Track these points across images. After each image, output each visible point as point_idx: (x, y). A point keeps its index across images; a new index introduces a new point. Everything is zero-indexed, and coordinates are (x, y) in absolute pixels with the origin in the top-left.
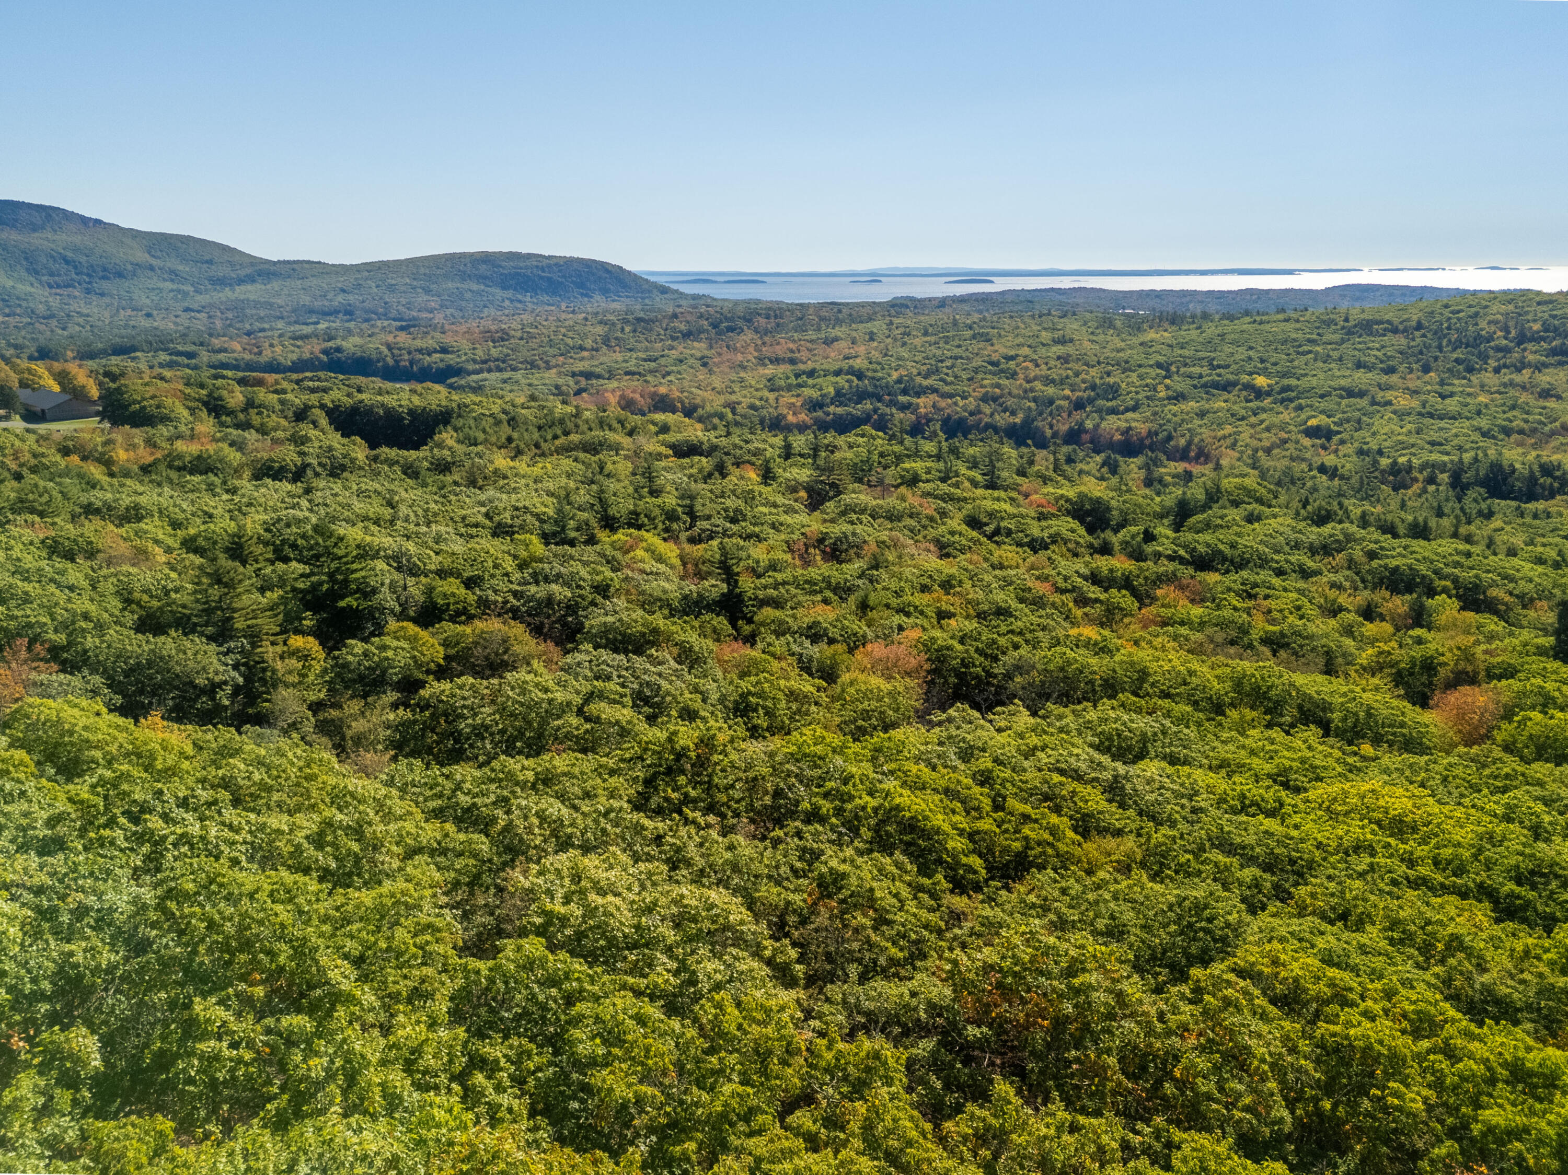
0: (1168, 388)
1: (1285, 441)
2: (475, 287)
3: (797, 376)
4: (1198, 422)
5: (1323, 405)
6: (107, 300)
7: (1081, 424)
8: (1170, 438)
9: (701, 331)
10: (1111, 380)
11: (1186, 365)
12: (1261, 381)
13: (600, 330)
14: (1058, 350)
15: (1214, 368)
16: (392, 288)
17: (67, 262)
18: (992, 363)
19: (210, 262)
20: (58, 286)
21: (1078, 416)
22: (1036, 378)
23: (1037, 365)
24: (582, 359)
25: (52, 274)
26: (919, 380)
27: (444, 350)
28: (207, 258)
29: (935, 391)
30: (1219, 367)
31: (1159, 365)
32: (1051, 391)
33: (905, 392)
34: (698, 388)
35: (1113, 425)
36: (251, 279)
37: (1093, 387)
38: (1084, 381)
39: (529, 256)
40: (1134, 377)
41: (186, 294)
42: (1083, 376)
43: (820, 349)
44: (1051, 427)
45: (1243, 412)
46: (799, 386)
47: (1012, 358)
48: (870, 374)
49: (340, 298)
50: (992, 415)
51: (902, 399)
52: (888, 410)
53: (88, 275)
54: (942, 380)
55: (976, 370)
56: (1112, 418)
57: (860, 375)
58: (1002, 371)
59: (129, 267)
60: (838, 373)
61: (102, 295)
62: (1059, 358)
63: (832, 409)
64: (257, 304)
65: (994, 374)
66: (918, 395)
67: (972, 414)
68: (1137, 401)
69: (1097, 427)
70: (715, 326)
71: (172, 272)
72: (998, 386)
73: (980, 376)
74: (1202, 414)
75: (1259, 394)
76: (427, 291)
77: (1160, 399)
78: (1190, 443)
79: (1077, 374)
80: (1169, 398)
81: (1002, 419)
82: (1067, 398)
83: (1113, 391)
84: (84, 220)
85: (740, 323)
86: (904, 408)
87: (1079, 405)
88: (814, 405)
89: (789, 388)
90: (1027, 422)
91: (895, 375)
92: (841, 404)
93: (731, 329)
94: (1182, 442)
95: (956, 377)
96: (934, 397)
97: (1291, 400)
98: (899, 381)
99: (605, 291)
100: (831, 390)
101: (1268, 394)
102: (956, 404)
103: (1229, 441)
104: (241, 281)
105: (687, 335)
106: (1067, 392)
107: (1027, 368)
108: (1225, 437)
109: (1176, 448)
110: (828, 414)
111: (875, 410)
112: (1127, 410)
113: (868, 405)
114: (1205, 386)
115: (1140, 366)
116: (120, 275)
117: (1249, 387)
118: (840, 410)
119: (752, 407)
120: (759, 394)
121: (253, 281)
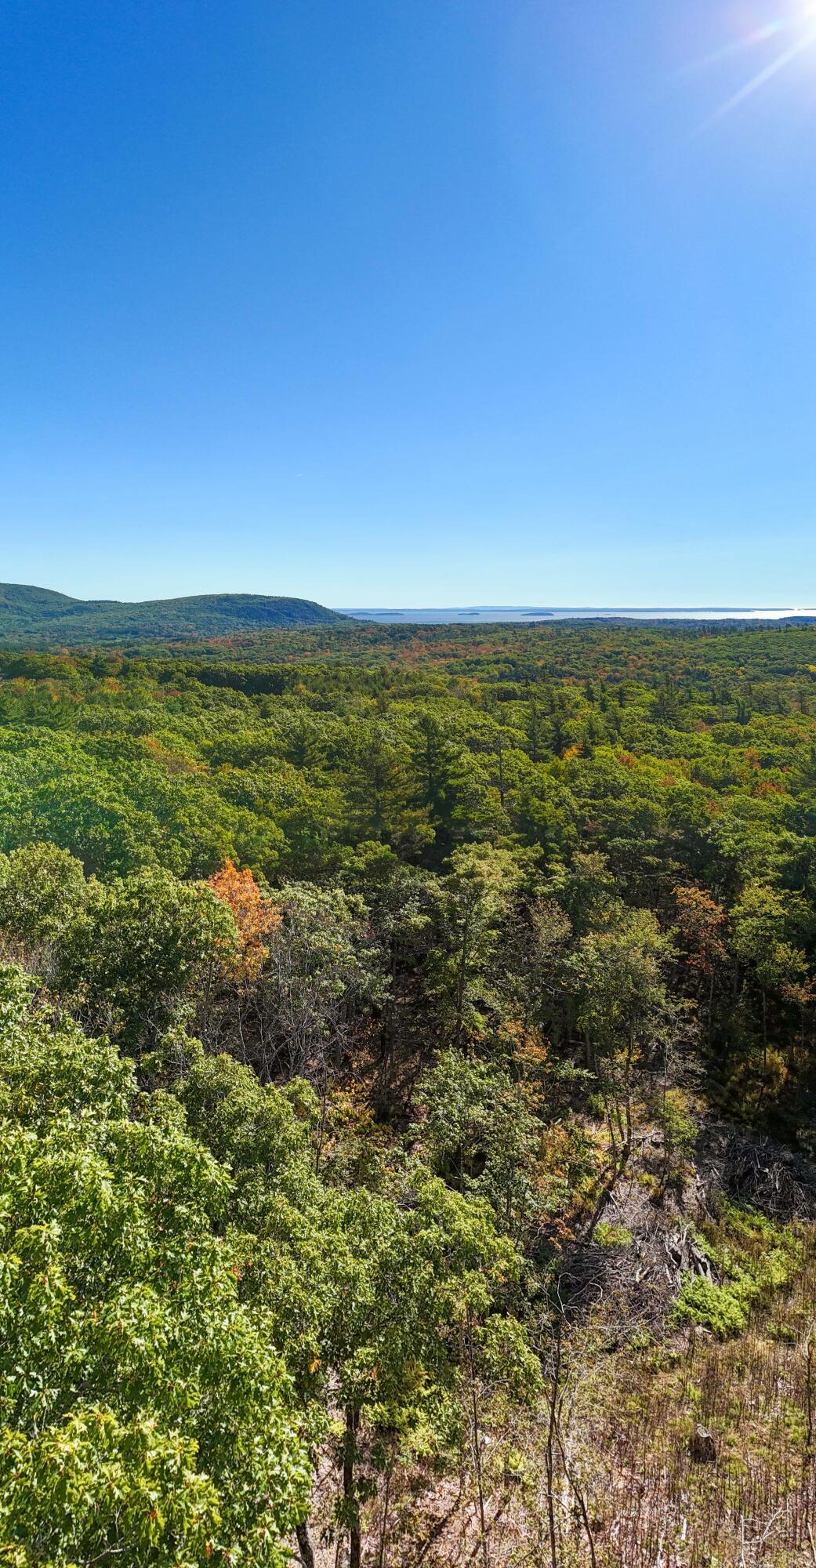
0: (744, 673)
2: (218, 616)
3: (468, 664)
9: (383, 639)
10: (699, 668)
11: (750, 658)
13: (313, 639)
15: (772, 659)
16: (164, 617)
18: (606, 656)
19: (44, 602)
22: (642, 666)
23: (640, 658)
24: (306, 657)
26: (558, 667)
29: (571, 674)
30: (776, 659)
31: (730, 658)
32: (656, 674)
36: (70, 612)
37: (688, 672)
38: (680, 669)
39: (256, 597)
40: (716, 666)
41: (27, 622)
42: (677, 664)
43: (472, 649)
48: (520, 663)
49: (129, 623)
55: (597, 661)
60: (497, 662)
64: (74, 628)
68: (725, 682)
70: (392, 636)
71: (19, 608)
73: (601, 665)
76: (188, 619)
77: (740, 679)
80: (748, 680)
85: (409, 634)
91: (540, 664)
93: (402, 638)
98: (545, 667)
99: (305, 618)
104: (63, 614)
105: (374, 642)
114: (772, 671)
115: (716, 658)
117: (803, 671)
121: (72, 614)
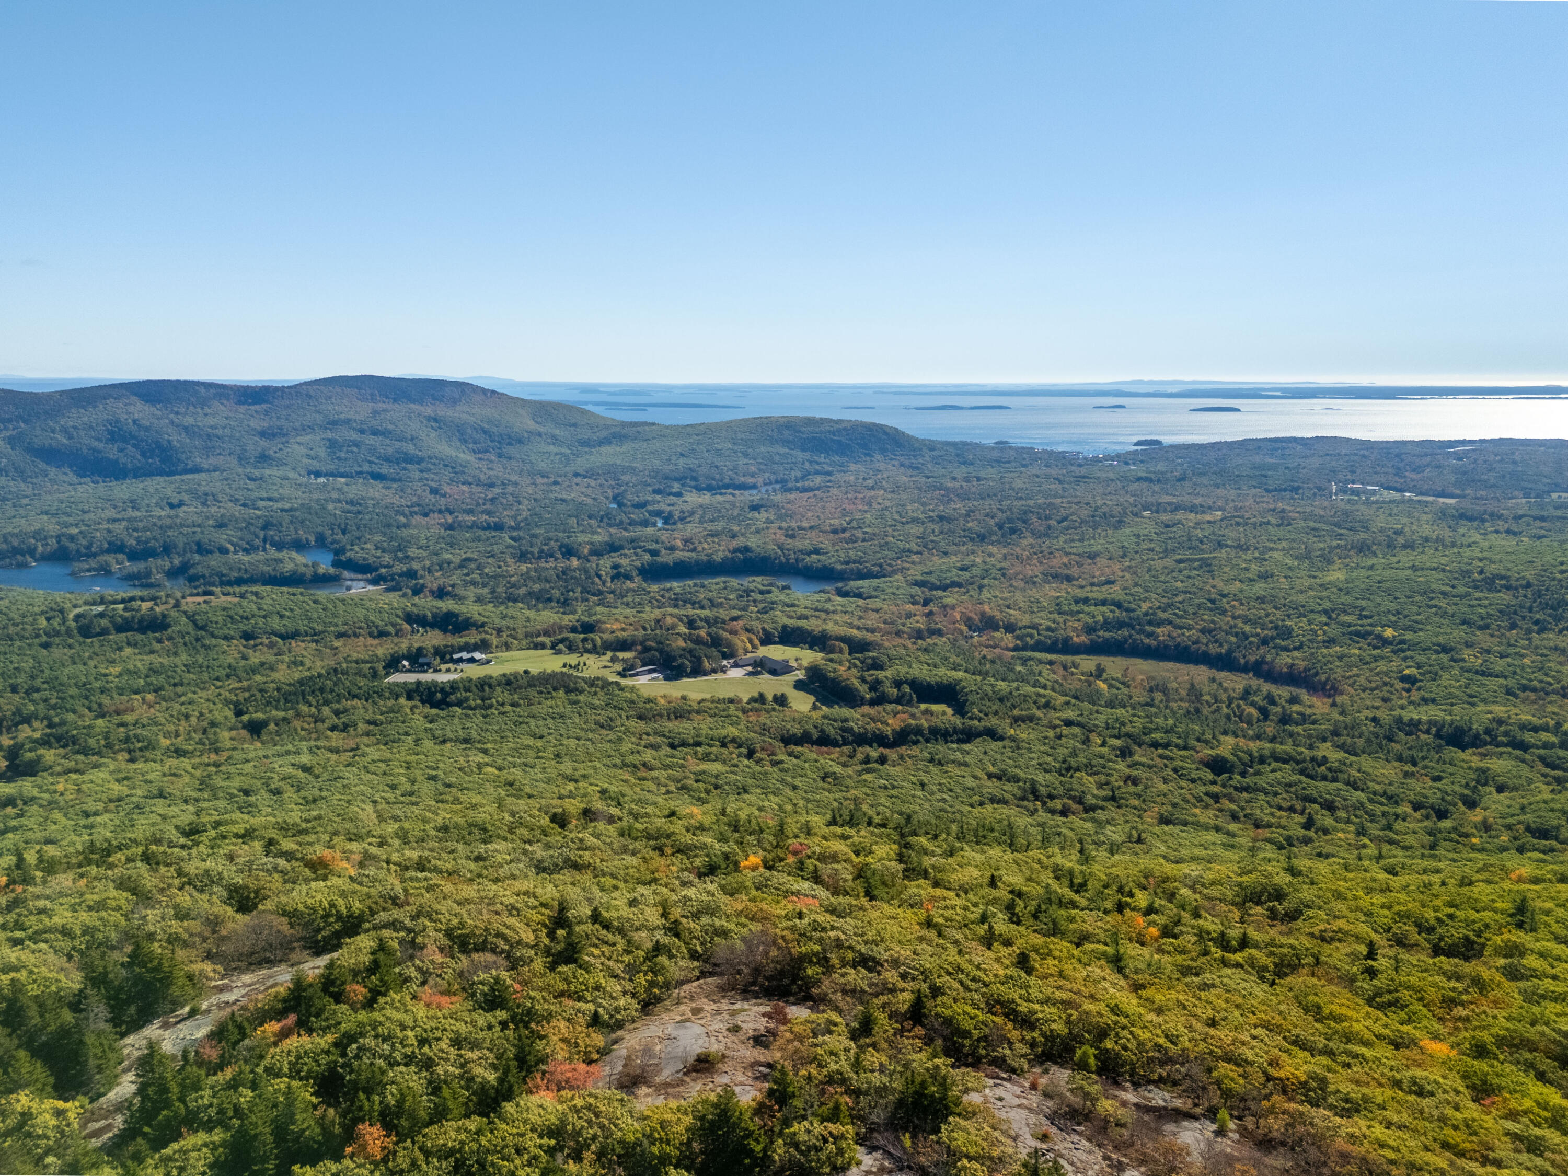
0: (1325, 633)
1: (1385, 684)
2: (783, 450)
4: (1338, 664)
5: (1422, 658)
6: (514, 463)
7: (1263, 657)
8: (1317, 674)
10: (1288, 623)
11: (1345, 611)
12: (1389, 633)
13: (916, 530)
14: (1260, 588)
15: (1361, 617)
16: (719, 453)
17: (485, 432)
18: (1211, 600)
19: (575, 425)
20: (480, 452)
21: (1262, 650)
22: (1239, 617)
23: (1242, 604)
25: (475, 443)
26: (1159, 612)
27: (817, 551)
28: (573, 421)
29: (1170, 623)
30: (1366, 617)
31: (1325, 612)
32: (1247, 628)
33: (1150, 623)
34: (1008, 607)
35: (1284, 660)
36: (608, 441)
37: (1276, 628)
38: (1271, 622)
39: (823, 421)
40: (1304, 621)
42: (1271, 618)
44: (1244, 657)
45: (1368, 659)
46: (1079, 612)
47: (1224, 596)
48: (1126, 605)
50: (1207, 645)
51: (1148, 628)
52: (1138, 636)
53: (499, 442)
54: (1175, 614)
55: (1199, 606)
56: (1284, 654)
57: (1119, 605)
58: (1217, 609)
59: (526, 435)
60: (1104, 603)
61: (510, 458)
62: (1258, 598)
63: (1101, 633)
65: (1211, 610)
66: (1158, 625)
67: (1194, 643)
68: (1302, 642)
69: (1273, 661)
70: (1000, 527)
71: (553, 437)
72: (1213, 622)
73: (1201, 612)
74: (1340, 658)
75: (1386, 642)
76: (746, 455)
77: (1318, 642)
78: (1328, 679)
79: (1267, 615)
80: (1324, 642)
81: (1214, 649)
82: (1258, 635)
83: (1287, 633)
84: (484, 391)
85: (1020, 525)
86: (1150, 635)
87: (1264, 642)
88: (1090, 630)
89: (1073, 613)
90: (1230, 652)
91: (1145, 606)
92: (1108, 630)
93: (1013, 531)
94: (1323, 678)
95: (1185, 611)
96: (1169, 628)
97: (1403, 651)
98: (1146, 614)
99: (883, 451)
100: (1101, 618)
101: (1391, 643)
102: (1183, 634)
103: (1350, 681)
104: (602, 443)
105: (982, 538)
106: (1259, 630)
107: (1233, 607)
108: (1350, 677)
109: (1320, 681)
110: (1099, 637)
111: (1130, 636)
112: (1295, 649)
113: (1125, 632)
114: (1350, 633)
115: (1312, 611)
116: (520, 441)
117: (1379, 637)
118: (1107, 635)
119: (1049, 629)
120: (1051, 616)
121: (610, 443)
